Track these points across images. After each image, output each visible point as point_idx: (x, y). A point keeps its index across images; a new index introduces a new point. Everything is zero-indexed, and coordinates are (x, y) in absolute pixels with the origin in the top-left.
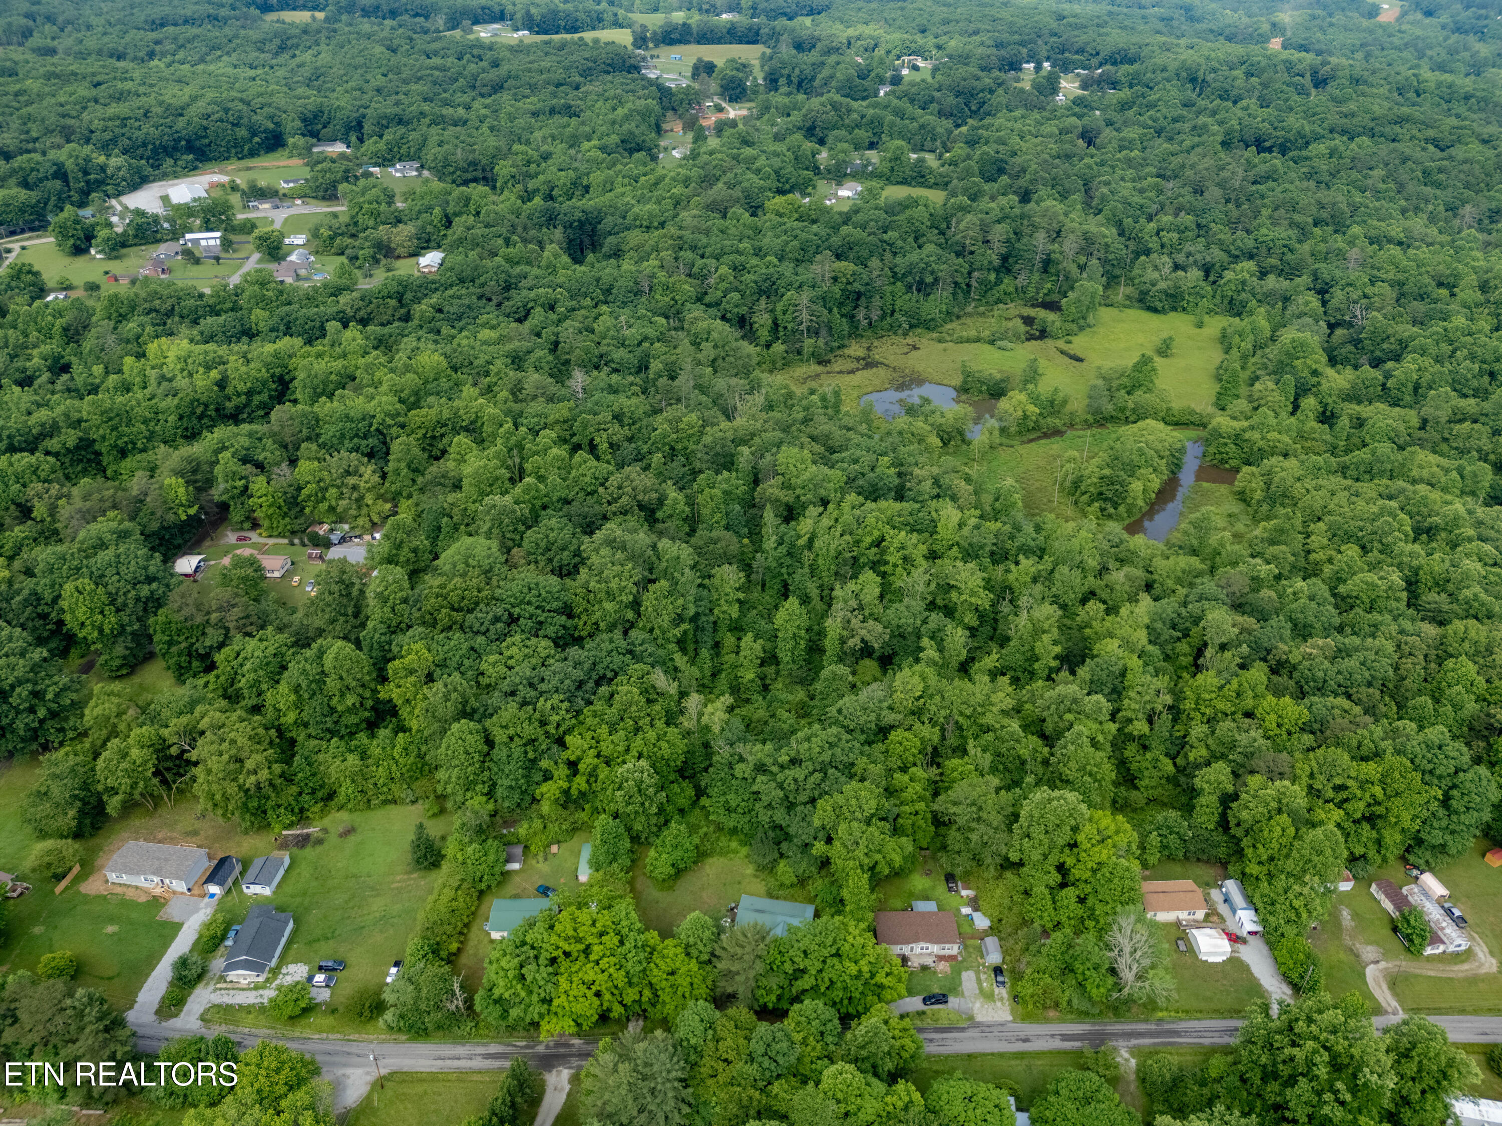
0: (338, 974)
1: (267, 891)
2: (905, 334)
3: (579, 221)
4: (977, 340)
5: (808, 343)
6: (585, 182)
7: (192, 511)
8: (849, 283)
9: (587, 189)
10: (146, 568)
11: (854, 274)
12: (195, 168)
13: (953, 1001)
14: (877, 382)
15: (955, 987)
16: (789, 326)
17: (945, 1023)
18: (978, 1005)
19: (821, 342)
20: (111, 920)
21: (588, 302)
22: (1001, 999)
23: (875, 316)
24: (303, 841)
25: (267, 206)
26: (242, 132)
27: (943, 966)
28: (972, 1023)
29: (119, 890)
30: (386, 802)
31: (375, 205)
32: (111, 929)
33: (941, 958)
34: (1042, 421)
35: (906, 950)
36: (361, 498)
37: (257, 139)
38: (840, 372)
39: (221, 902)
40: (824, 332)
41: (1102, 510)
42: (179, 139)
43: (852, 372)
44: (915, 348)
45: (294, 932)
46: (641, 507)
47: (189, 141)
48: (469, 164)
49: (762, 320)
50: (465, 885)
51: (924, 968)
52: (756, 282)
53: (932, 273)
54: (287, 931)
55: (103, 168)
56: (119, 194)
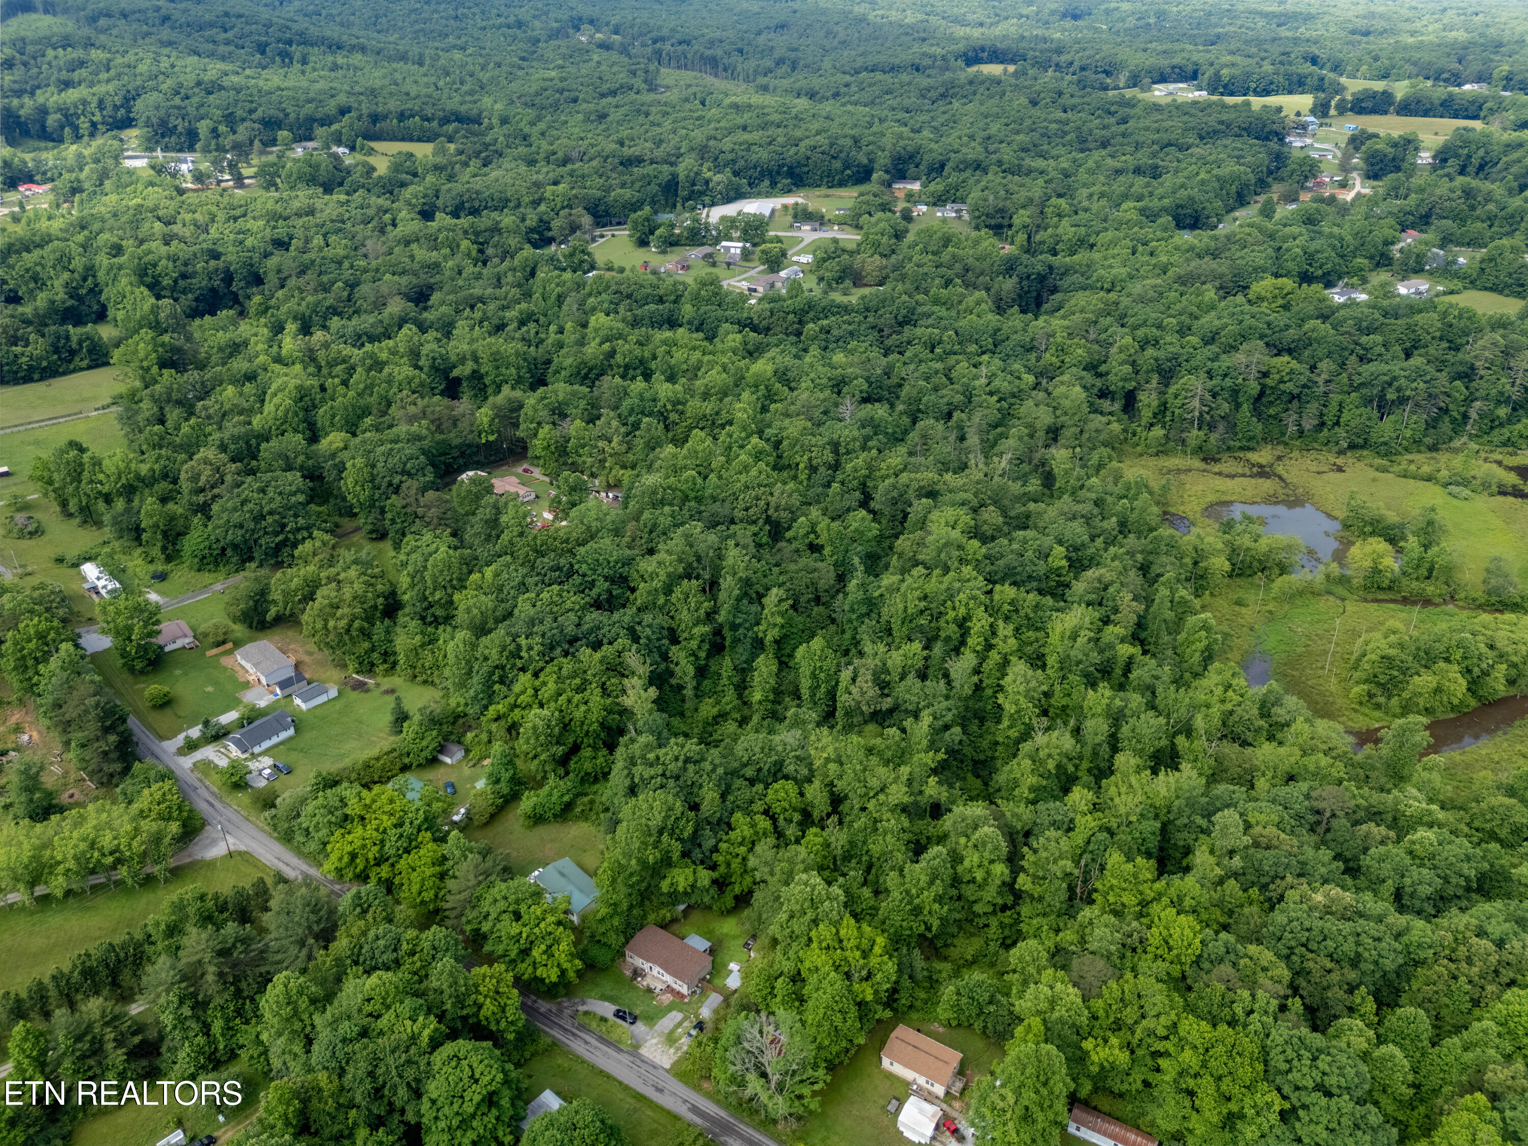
0: (282, 776)
1: (304, 706)
2: (1341, 453)
3: (1039, 274)
4: (1429, 479)
5: (1195, 435)
6: (1092, 241)
7: (491, 438)
8: (1282, 381)
9: (1092, 246)
10: (405, 464)
11: (1292, 372)
12: (790, 191)
13: (640, 1028)
14: (1249, 493)
15: (651, 1019)
16: (1177, 411)
17: (614, 1037)
18: (654, 1041)
19: (1214, 437)
20: (216, 684)
21: (972, 348)
22: (678, 1049)
23: (1308, 424)
24: (360, 686)
25: (808, 228)
26: (837, 164)
27: (667, 998)
28: (634, 1050)
29: (238, 668)
30: (425, 682)
31: (879, 237)
32: (210, 689)
33: (669, 989)
34: (1405, 581)
35: (646, 966)
36: (604, 461)
37: (848, 172)
38: (1220, 474)
39: (278, 701)
40: (1221, 427)
41: (1371, 696)
42: (783, 165)
43: (1232, 476)
44: (1340, 470)
45: (290, 739)
47: (790, 168)
48: (997, 212)
49: (1148, 400)
50: (395, 754)
51: (649, 990)
52: (1156, 360)
53: (1399, 390)
54: (284, 735)
55: (707, 182)
56: (713, 204)
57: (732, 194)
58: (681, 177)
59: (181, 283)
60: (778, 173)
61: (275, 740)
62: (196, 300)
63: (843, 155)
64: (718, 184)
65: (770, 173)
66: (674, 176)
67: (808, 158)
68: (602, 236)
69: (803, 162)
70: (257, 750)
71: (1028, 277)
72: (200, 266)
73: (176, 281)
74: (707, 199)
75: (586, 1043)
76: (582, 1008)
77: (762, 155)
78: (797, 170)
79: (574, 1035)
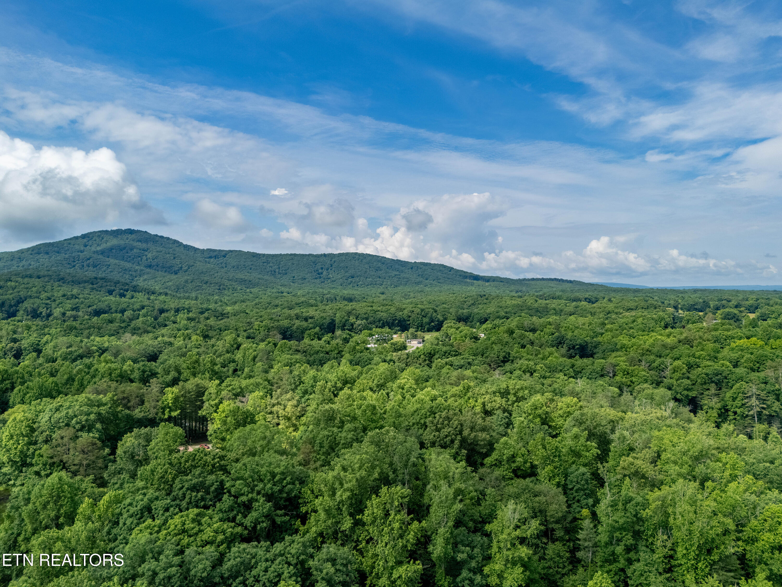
25: (415, 342)
42: (396, 319)
46: (463, 441)
47: (400, 321)
55: (352, 325)
58: (337, 321)
71: (574, 347)
77: (383, 315)
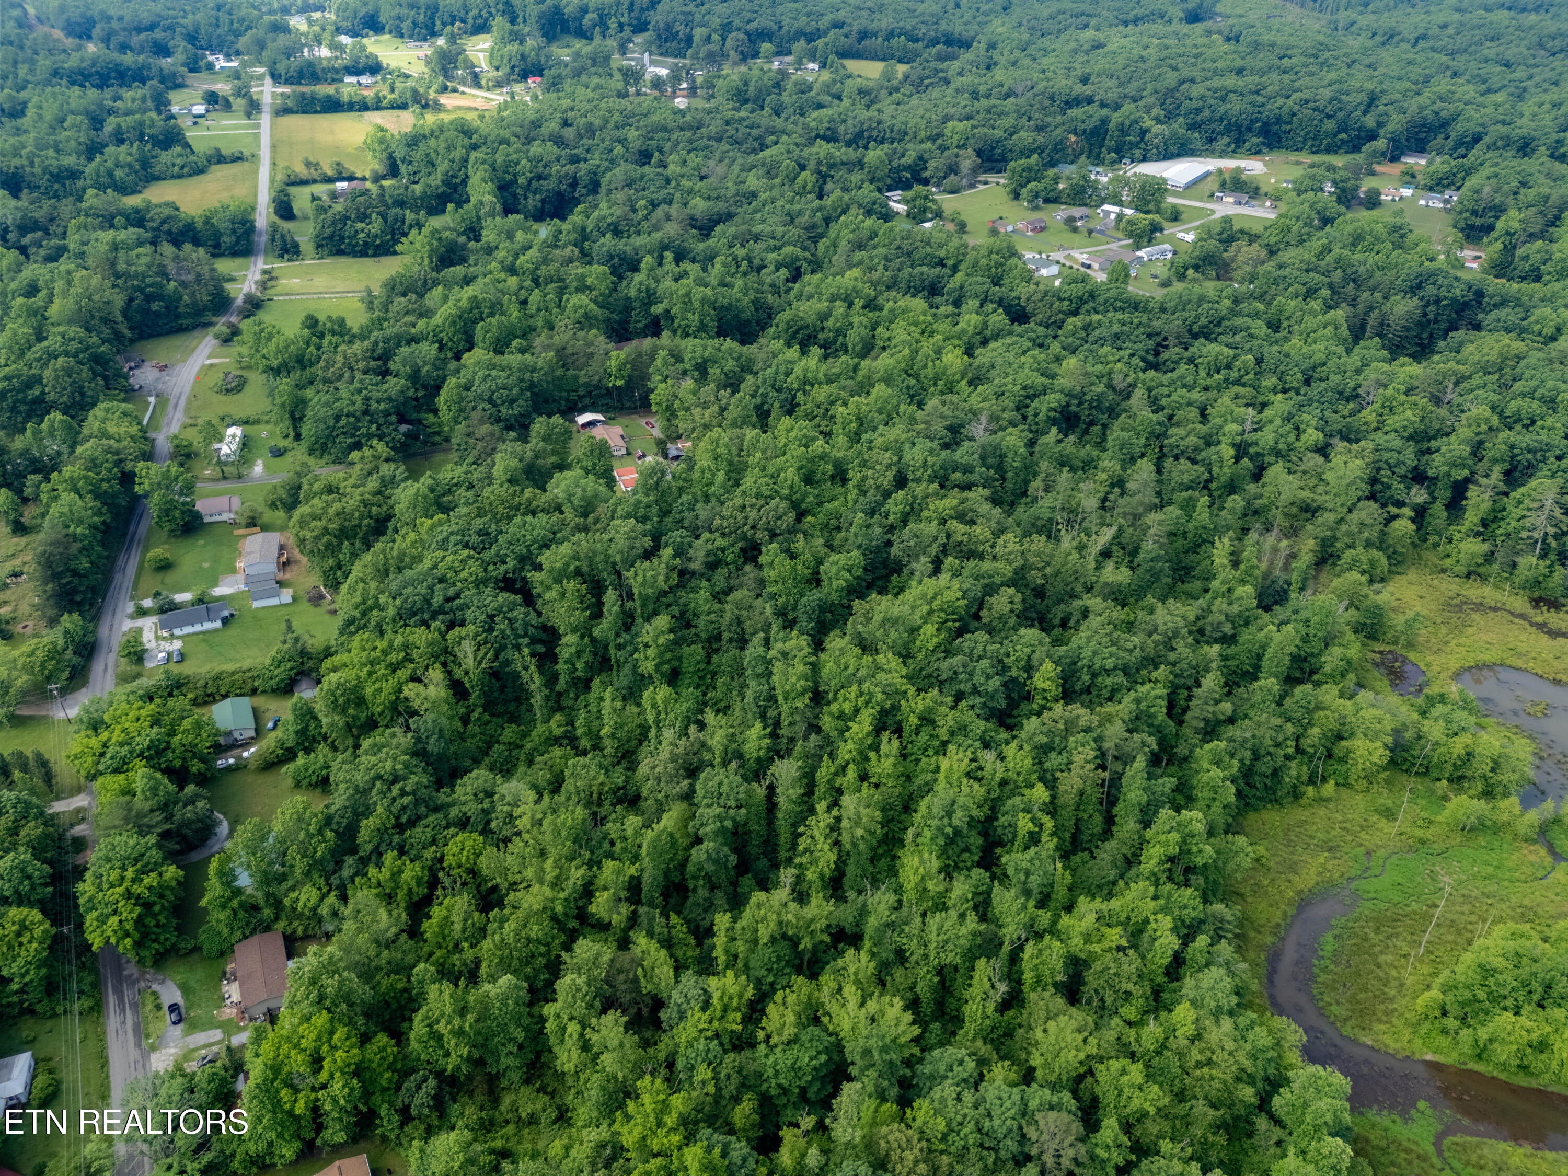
7: (619, 383)
13: (177, 1031)
15: (194, 1027)
17: (148, 1028)
18: (173, 1050)
27: (230, 1013)
28: (149, 1051)
33: (239, 1005)
45: (216, 631)
51: (224, 998)
54: (208, 626)
55: (1144, 132)
56: (1144, 159)
57: (1173, 149)
58: (1113, 124)
59: (535, 184)
60: (1249, 129)
61: (198, 628)
62: (543, 201)
63: (1340, 115)
64: (1156, 136)
65: (1239, 127)
66: (1105, 122)
67: (1294, 115)
68: (986, 183)
69: (1286, 118)
70: (177, 632)
72: (555, 168)
73: (530, 182)
74: (1138, 153)
75: (124, 1023)
76: (155, 987)
77: (1235, 106)
78: (1275, 128)
79: (124, 1010)
